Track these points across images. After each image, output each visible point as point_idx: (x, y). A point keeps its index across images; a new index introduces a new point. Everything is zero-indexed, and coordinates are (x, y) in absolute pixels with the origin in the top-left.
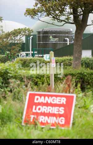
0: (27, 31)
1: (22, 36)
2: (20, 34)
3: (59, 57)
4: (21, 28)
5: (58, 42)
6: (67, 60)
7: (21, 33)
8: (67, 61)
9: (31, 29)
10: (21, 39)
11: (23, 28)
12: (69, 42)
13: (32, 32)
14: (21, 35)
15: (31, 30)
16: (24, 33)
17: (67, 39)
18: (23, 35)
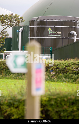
0: (14, 19)
1: (6, 26)
2: (4, 24)
3: (60, 60)
4: (4, 14)
5: (60, 37)
6: (74, 64)
7: (5, 22)
8: (73, 66)
9: (19, 17)
10: (4, 31)
11: (8, 15)
12: (77, 37)
13: (22, 21)
14: (4, 26)
15: (21, 19)
16: (9, 23)
17: (74, 33)
18: (8, 25)
